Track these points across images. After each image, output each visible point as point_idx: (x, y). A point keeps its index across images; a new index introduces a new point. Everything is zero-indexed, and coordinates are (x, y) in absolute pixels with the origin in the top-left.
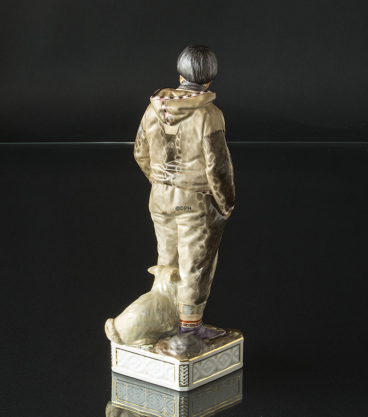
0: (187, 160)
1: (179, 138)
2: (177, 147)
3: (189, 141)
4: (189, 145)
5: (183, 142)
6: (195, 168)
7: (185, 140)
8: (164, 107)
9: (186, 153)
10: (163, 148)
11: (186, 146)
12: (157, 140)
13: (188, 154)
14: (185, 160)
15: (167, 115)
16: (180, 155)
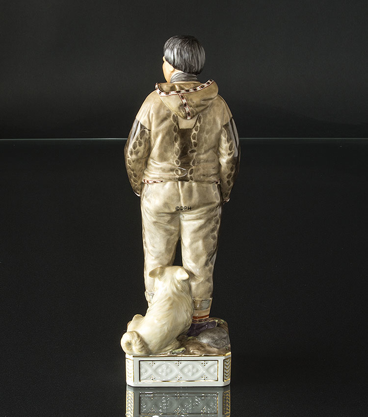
0: (203, 151)
1: (196, 130)
2: (193, 141)
3: (207, 133)
4: (207, 136)
5: (201, 134)
6: (210, 159)
7: (204, 131)
8: (184, 101)
9: (202, 145)
10: (174, 145)
11: (203, 138)
12: (167, 138)
13: (205, 145)
14: (200, 152)
15: (187, 109)
16: (195, 149)
